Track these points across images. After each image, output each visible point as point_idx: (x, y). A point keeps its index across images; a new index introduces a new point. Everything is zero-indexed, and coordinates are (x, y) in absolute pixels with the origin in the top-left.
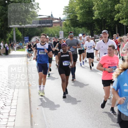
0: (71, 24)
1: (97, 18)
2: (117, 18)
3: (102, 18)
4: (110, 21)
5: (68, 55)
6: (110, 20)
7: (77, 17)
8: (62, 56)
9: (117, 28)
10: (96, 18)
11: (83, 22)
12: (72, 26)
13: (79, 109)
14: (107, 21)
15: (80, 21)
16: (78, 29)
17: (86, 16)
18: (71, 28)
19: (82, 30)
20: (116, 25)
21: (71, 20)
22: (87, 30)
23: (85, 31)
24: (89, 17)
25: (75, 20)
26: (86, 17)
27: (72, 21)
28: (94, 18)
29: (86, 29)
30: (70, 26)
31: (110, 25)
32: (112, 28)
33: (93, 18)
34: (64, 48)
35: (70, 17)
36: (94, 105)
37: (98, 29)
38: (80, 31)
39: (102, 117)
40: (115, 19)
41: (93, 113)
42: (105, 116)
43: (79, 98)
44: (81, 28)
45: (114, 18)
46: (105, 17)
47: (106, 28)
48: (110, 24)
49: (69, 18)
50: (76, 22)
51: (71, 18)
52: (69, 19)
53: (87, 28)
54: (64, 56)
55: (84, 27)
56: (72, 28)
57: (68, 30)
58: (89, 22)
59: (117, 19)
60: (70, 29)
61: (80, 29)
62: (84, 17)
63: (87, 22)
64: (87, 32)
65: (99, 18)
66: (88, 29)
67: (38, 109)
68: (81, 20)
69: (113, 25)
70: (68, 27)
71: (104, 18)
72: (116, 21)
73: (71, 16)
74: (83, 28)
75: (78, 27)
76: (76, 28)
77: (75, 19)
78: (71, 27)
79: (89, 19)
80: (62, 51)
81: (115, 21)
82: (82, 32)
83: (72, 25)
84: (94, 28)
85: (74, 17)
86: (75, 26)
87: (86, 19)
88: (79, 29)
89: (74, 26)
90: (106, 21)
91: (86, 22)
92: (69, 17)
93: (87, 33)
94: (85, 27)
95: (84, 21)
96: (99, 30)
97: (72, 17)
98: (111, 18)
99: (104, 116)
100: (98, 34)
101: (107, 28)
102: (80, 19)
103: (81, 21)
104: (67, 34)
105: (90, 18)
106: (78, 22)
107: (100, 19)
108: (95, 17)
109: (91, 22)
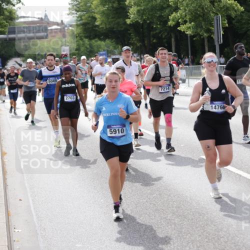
0: (84, 34)
1: (134, 21)
2: (173, 20)
3: (145, 21)
4: (159, 26)
5: (73, 85)
6: (160, 24)
7: (95, 19)
8: (64, 86)
9: (173, 40)
10: (132, 21)
11: (107, 28)
12: (86, 37)
13: (102, 199)
14: (155, 26)
15: (101, 26)
16: (97, 43)
17: (112, 18)
18: (84, 41)
19: (106, 45)
20: (173, 35)
21: (84, 24)
22: (115, 45)
23: (111, 47)
24: (119, 20)
25: (91, 26)
26: (112, 20)
27: (87, 27)
28: (128, 21)
29: (114, 43)
30: (82, 38)
31: (160, 35)
32: (165, 41)
33: (126, 20)
34: (68, 76)
35: (82, 20)
36: (130, 190)
37: (136, 42)
38: (102, 46)
39: (146, 214)
40: (171, 23)
41: (129, 207)
42: (153, 213)
43: (102, 176)
44: (104, 40)
45: (168, 20)
46: (151, 20)
47: (152, 39)
48: (160, 33)
49: (80, 21)
50: (94, 28)
51: (84, 21)
52: (79, 23)
53: (115, 41)
54: (67, 86)
55: (109, 38)
56: (86, 41)
57: (78, 45)
58: (119, 29)
59: (174, 23)
60: (82, 43)
61: (102, 43)
62: (108, 19)
63: (115, 30)
64: (115, 48)
65: (139, 21)
66: (117, 43)
67: (20, 200)
68: (103, 26)
69: (166, 34)
70: (78, 38)
71: (148, 22)
72: (172, 26)
73: (83, 18)
74: (108, 41)
75: (97, 39)
76: (93, 41)
77: (91, 23)
78: (84, 39)
79: (118, 24)
80: (64, 78)
81: (170, 27)
82: (106, 48)
83: (86, 35)
84: (129, 40)
85: (90, 19)
86: (92, 37)
87: (114, 23)
88: (99, 42)
89: (90, 38)
90: (153, 27)
91: (113, 28)
92: (79, 19)
93: (115, 51)
94: (112, 39)
95: (110, 26)
96: (138, 44)
97: (86, 19)
98: (161, 21)
99: (149, 213)
100: (136, 53)
101: (154, 41)
102: (102, 23)
103: (103, 28)
104: (77, 52)
105: (121, 20)
106: (97, 28)
107: (141, 23)
108: (130, 18)
109: (122, 29)
